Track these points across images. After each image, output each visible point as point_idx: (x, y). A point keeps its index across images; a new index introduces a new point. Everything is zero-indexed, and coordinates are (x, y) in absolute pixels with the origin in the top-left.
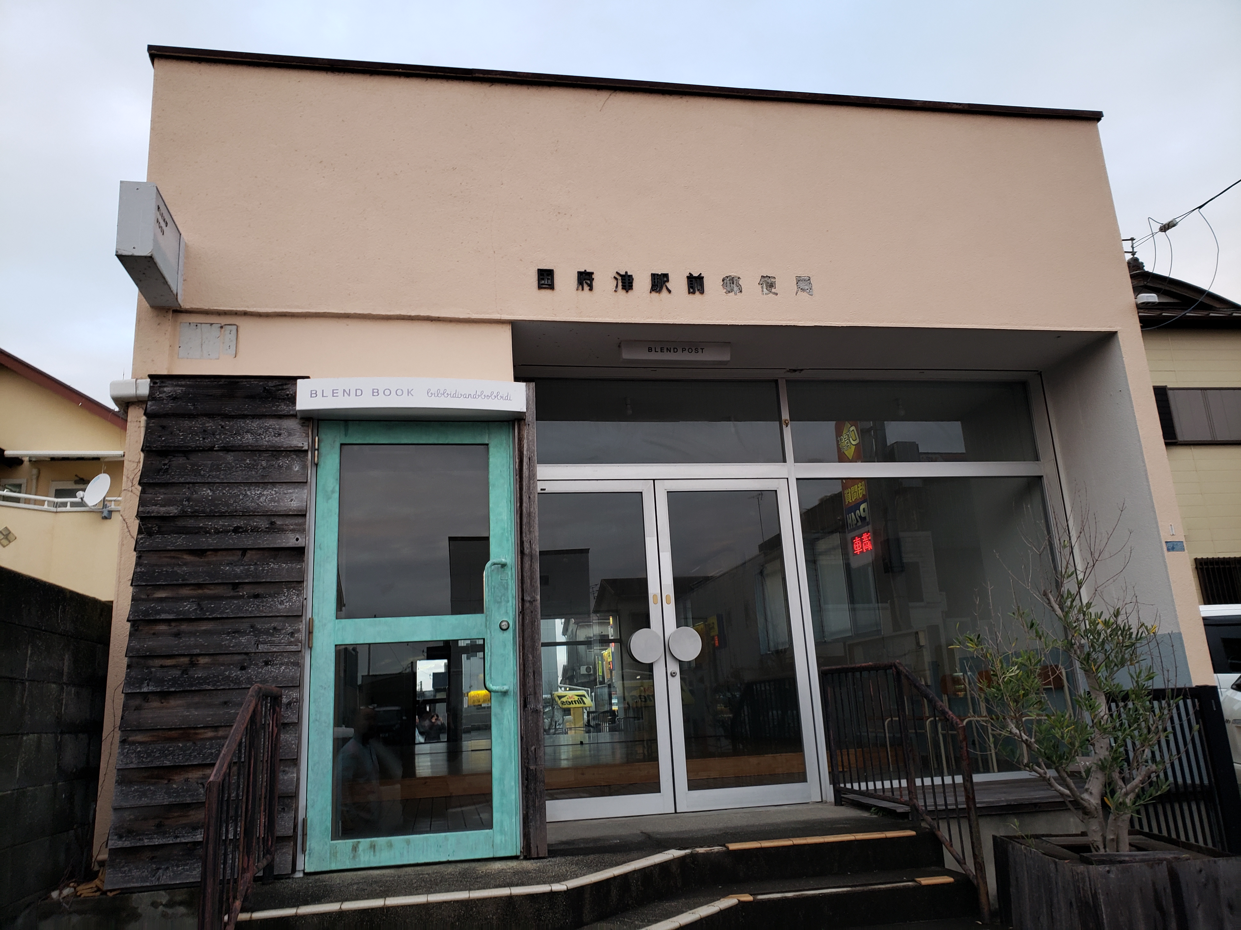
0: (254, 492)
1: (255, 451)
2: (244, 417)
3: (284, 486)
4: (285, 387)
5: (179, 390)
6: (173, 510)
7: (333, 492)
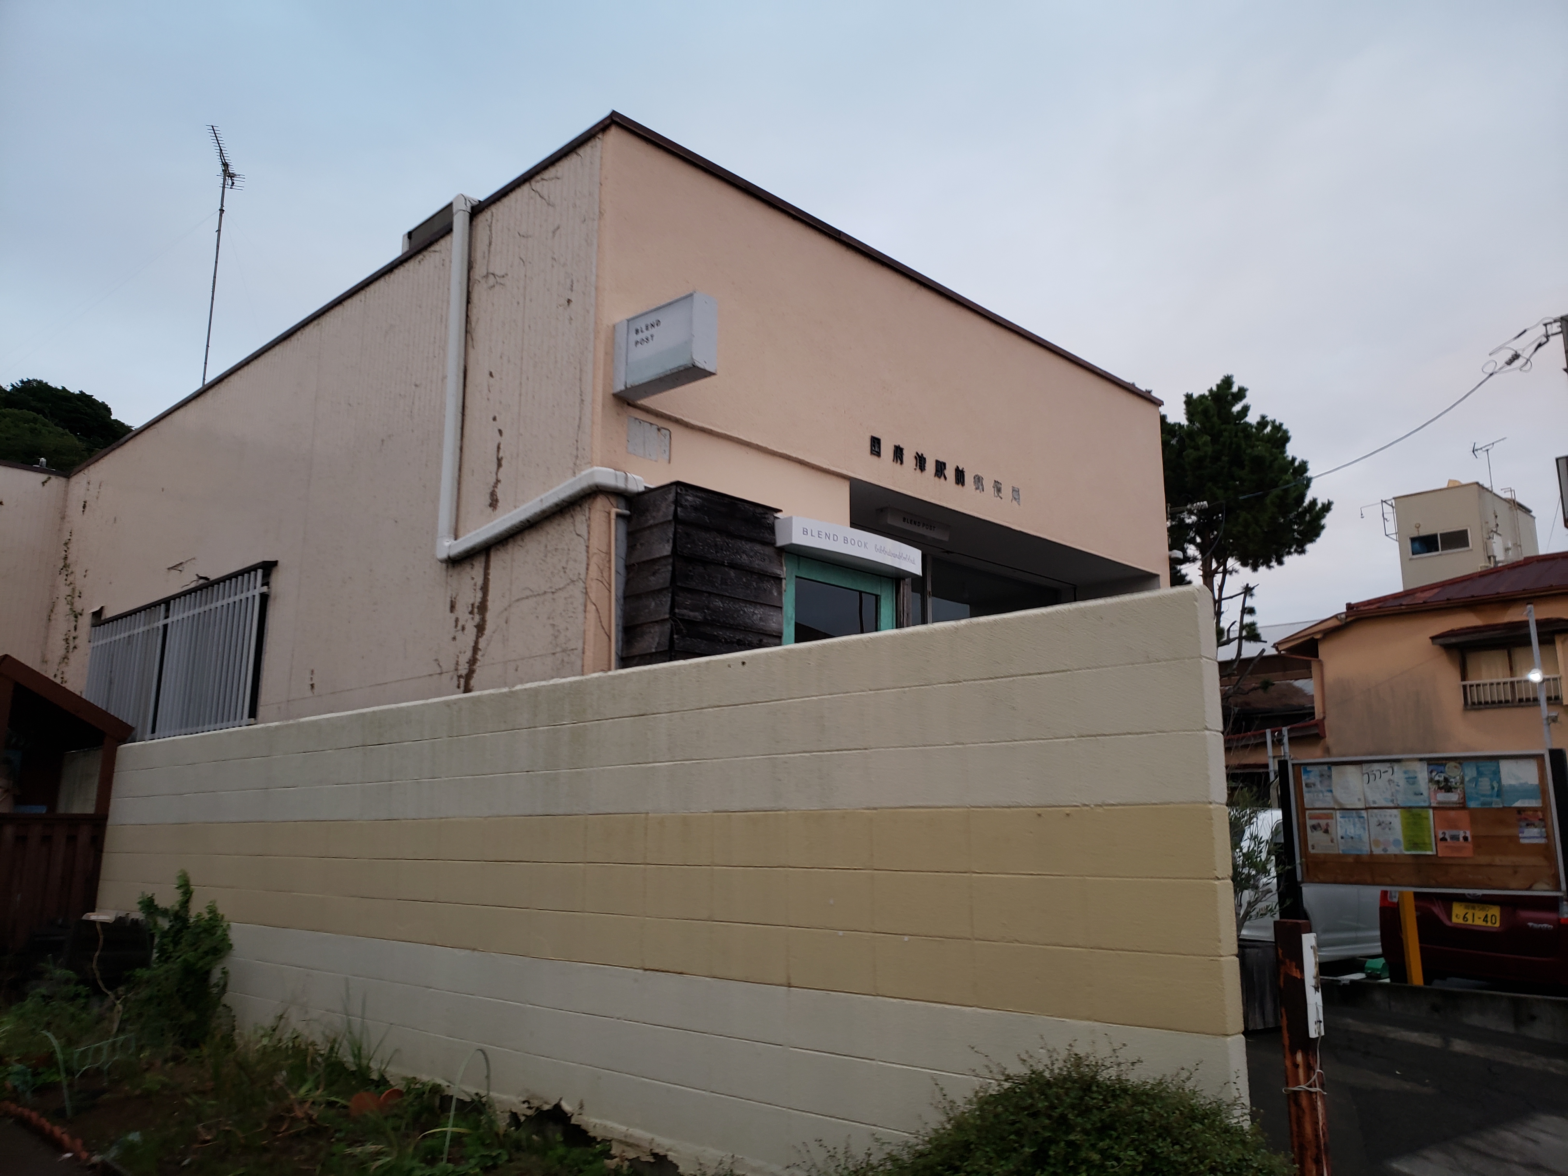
0: (750, 609)
1: (748, 571)
2: (741, 538)
3: (768, 608)
4: (766, 516)
5: (698, 501)
6: (698, 616)
7: (791, 619)
